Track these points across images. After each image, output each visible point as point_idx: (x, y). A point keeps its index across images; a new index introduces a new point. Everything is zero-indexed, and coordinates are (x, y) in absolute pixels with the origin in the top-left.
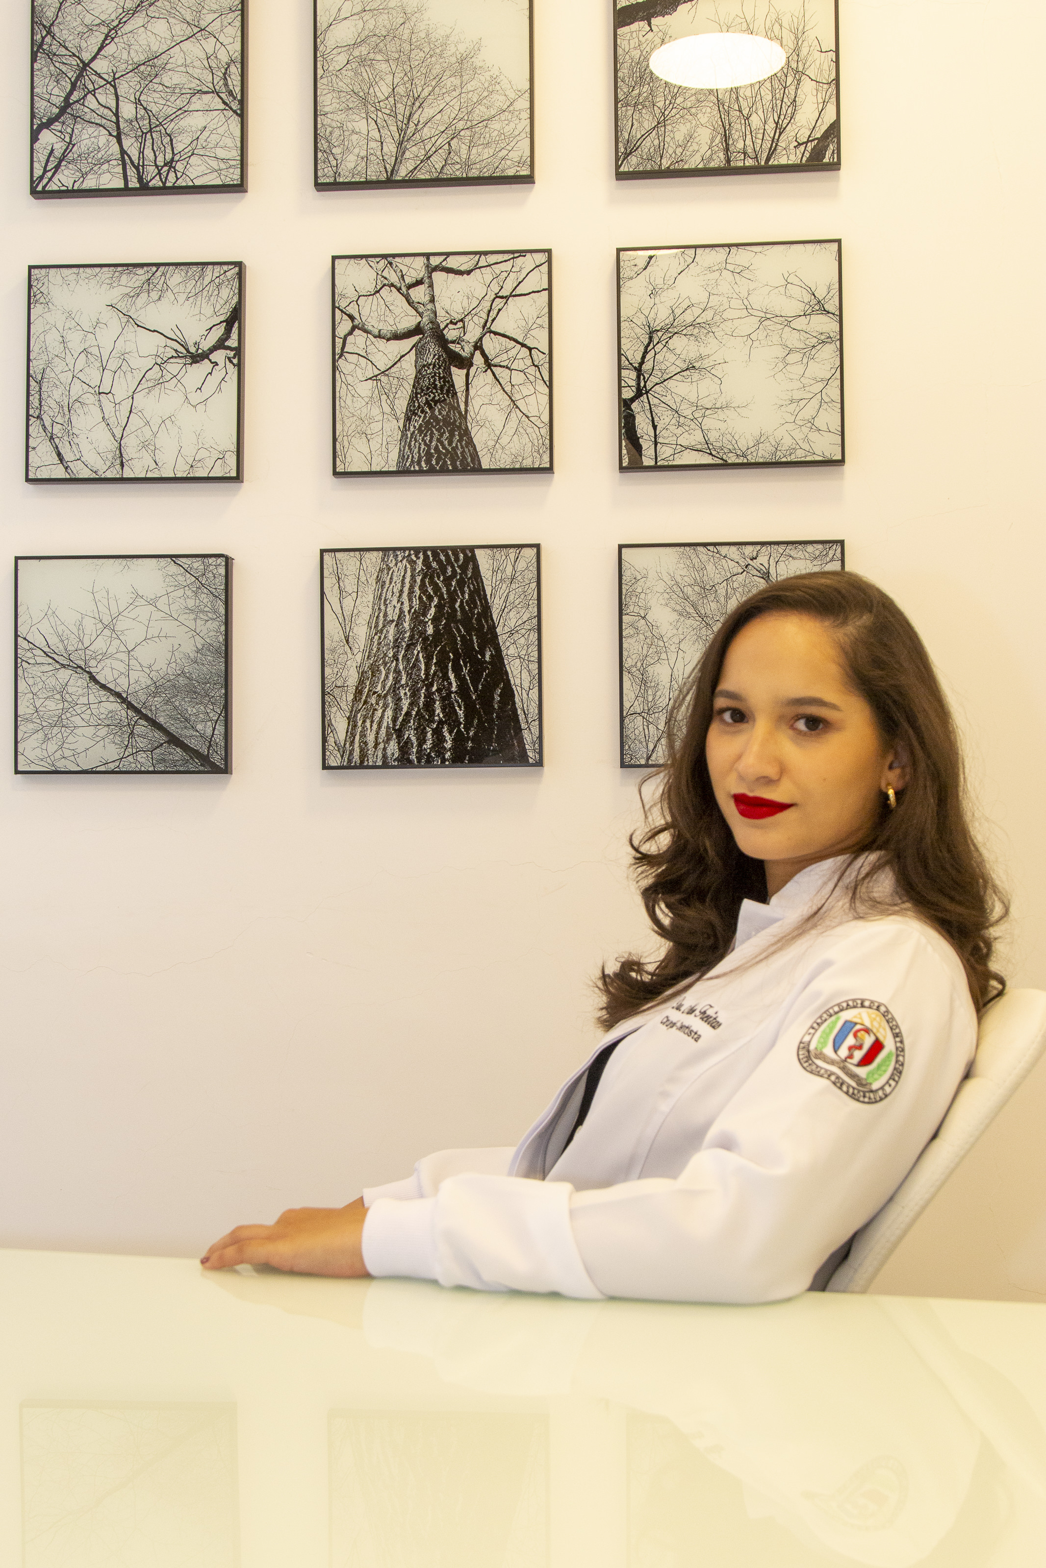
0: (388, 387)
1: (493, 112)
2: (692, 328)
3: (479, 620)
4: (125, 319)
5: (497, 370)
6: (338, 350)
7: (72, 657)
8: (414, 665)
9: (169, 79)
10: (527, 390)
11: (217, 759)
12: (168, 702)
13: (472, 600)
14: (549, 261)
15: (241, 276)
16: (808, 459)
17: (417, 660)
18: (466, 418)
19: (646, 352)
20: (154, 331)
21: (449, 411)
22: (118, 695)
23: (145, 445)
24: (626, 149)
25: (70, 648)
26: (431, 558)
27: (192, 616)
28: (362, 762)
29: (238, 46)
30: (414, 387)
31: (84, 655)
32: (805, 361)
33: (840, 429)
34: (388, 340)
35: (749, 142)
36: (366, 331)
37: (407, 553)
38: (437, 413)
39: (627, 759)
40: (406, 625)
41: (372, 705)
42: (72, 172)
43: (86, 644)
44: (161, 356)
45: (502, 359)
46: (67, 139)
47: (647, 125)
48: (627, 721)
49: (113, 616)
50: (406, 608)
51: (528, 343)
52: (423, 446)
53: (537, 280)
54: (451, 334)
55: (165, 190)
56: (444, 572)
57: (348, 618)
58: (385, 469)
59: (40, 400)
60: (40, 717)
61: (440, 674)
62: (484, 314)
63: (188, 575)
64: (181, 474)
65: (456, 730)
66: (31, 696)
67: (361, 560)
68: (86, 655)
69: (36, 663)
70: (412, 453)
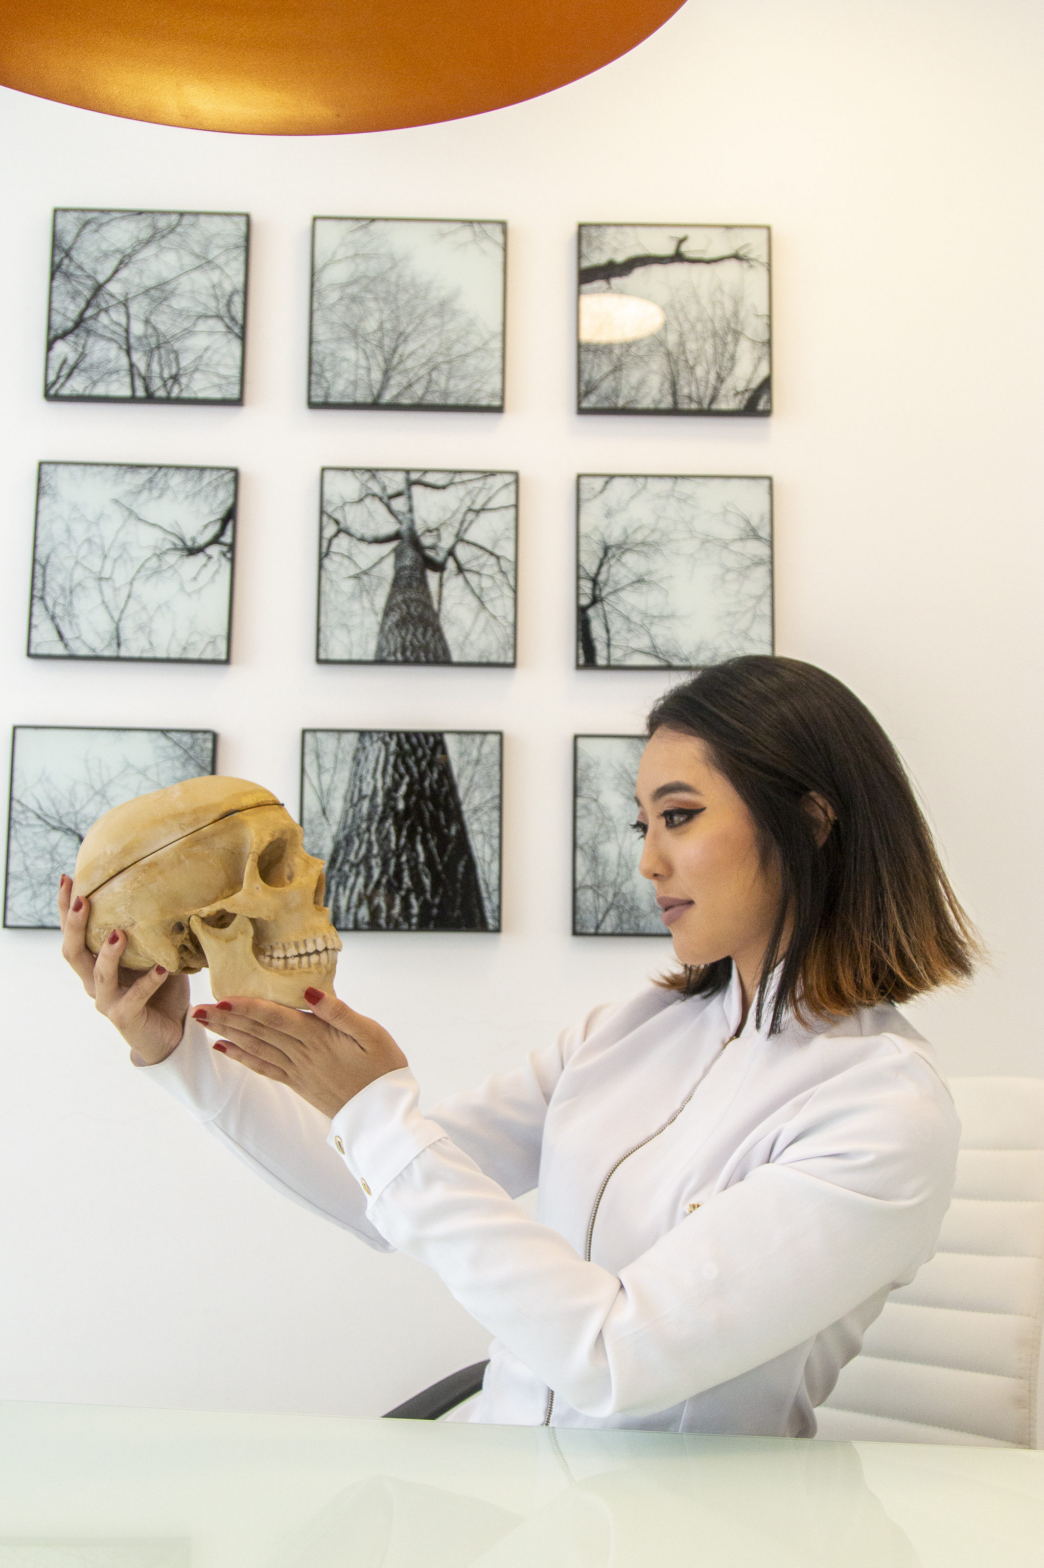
0: (368, 585)
1: (469, 349)
2: (642, 546)
3: (446, 798)
4: (126, 513)
5: (469, 575)
6: (324, 550)
7: (64, 820)
8: (386, 837)
9: (177, 303)
10: (494, 594)
13: (440, 782)
14: (517, 481)
15: (236, 479)
17: (388, 833)
18: (438, 616)
19: (601, 565)
21: (424, 610)
23: (141, 628)
24: (586, 387)
25: (62, 811)
26: (404, 741)
29: (241, 279)
30: (393, 586)
31: (73, 818)
32: (741, 579)
34: (370, 543)
35: (694, 388)
36: (350, 535)
37: (381, 735)
38: (412, 610)
39: (578, 928)
40: (380, 800)
41: (345, 872)
42: (84, 378)
43: (78, 807)
44: (161, 547)
45: (472, 566)
46: (80, 350)
47: (606, 368)
48: (579, 893)
49: (105, 783)
50: (380, 784)
51: (498, 552)
52: (399, 639)
53: (506, 498)
54: (427, 541)
55: (168, 400)
56: (415, 752)
57: (325, 793)
58: (364, 658)
59: (44, 583)
60: (30, 876)
61: (409, 846)
62: (457, 525)
63: (177, 748)
64: (174, 655)
65: (422, 898)
66: (21, 855)
67: (339, 740)
68: (76, 818)
69: (29, 825)
70: (388, 644)
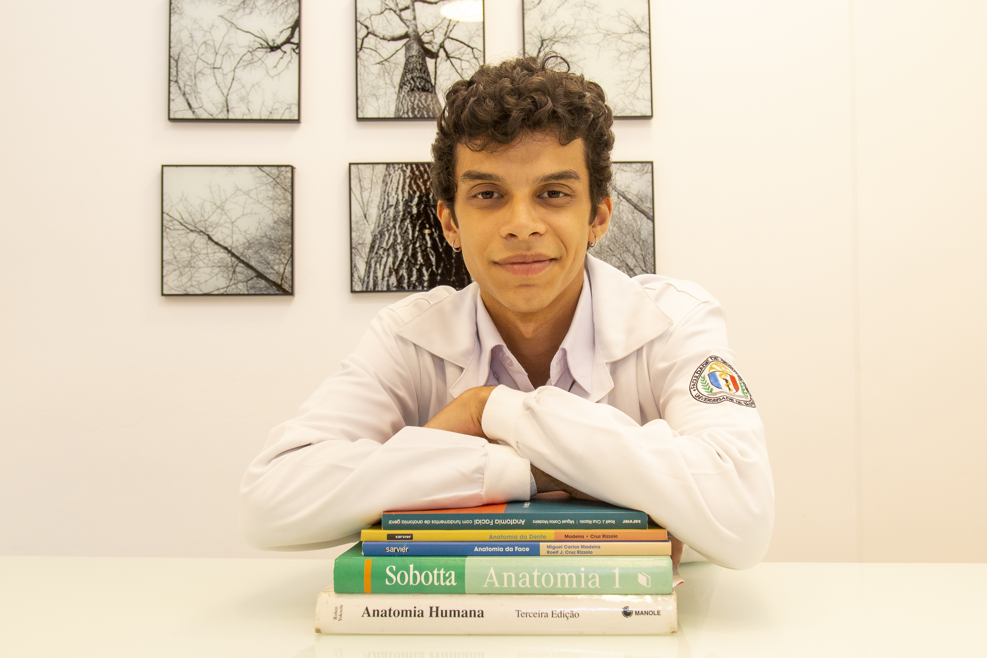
0: (388, 68)
2: (565, 39)
4: (229, 25)
5: (453, 60)
6: (359, 46)
7: (197, 226)
8: (406, 232)
11: (286, 287)
12: (256, 252)
16: (633, 114)
17: (407, 228)
18: (435, 88)
19: (539, 52)
20: (248, 32)
21: (425, 83)
22: (226, 248)
23: (242, 99)
25: (196, 220)
26: (415, 169)
27: (271, 202)
28: (375, 288)
30: (404, 68)
31: (204, 224)
32: (630, 59)
33: (650, 98)
34: (389, 41)
36: (376, 36)
37: (401, 166)
38: (418, 84)
40: (401, 208)
41: (380, 255)
43: (206, 217)
44: (252, 47)
45: (456, 54)
49: (223, 201)
50: (400, 198)
51: (472, 45)
52: (410, 103)
54: (426, 38)
56: (422, 176)
57: (365, 204)
58: (388, 116)
59: (177, 71)
60: (177, 262)
61: (421, 237)
62: (445, 28)
63: (269, 177)
64: (263, 118)
65: (430, 270)
66: (171, 249)
67: (373, 170)
68: (206, 224)
69: (175, 229)
70: (403, 107)
